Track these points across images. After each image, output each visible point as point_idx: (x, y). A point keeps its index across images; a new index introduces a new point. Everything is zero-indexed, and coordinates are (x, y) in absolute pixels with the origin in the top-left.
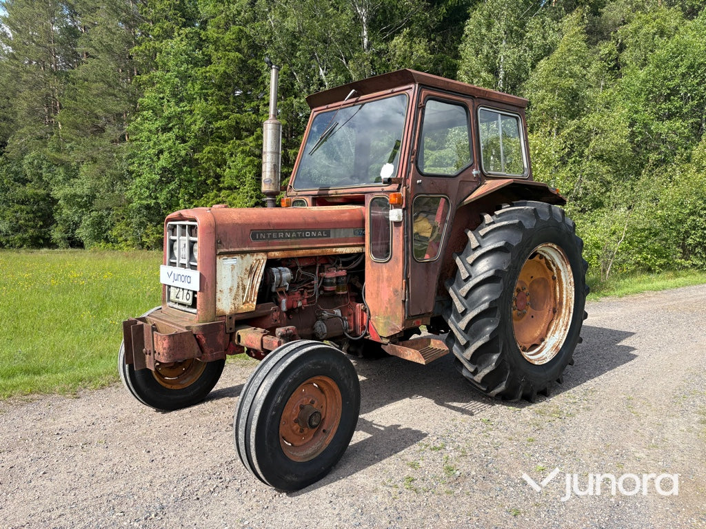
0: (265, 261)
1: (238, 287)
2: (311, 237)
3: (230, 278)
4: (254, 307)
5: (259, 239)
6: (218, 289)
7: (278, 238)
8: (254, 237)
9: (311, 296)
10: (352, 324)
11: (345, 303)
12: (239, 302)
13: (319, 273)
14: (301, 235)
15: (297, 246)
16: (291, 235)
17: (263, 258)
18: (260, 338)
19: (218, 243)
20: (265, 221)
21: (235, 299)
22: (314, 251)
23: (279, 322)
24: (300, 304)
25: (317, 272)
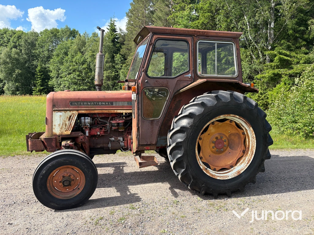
0: (77, 115)
1: (63, 124)
2: (102, 105)
3: (59, 121)
4: (70, 133)
5: (74, 105)
6: (54, 124)
7: (84, 105)
8: (71, 104)
9: (105, 130)
10: (126, 145)
11: (125, 135)
12: (63, 130)
13: (110, 121)
14: (96, 104)
15: (94, 109)
16: (91, 104)
17: (76, 113)
19: (54, 106)
20: (77, 97)
21: (61, 129)
22: (104, 111)
23: (83, 140)
24: (99, 133)
25: (109, 120)
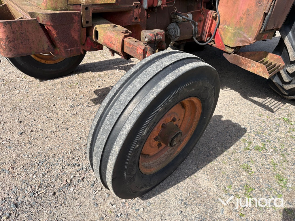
11: (198, 8)
18: (121, 39)
23: (139, 20)
24: (160, 3)
